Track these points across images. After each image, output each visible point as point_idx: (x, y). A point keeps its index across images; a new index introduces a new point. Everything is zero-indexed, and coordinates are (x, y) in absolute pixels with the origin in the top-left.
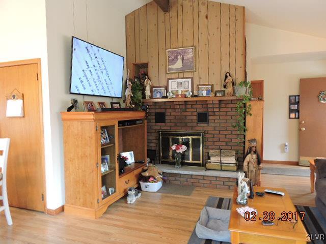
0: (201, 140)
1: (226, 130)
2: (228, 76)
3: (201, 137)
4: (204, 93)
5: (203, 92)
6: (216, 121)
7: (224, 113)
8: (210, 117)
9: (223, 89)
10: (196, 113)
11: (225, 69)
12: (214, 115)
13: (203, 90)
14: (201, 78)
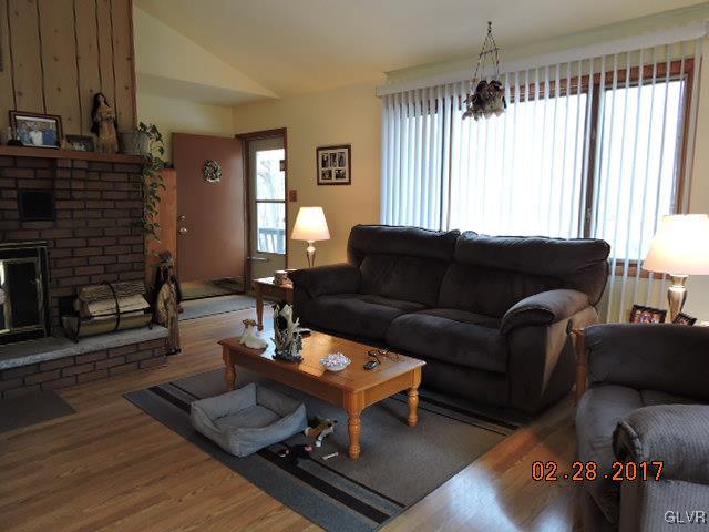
0: (39, 267)
1: (104, 235)
2: (102, 103)
3: (37, 260)
4: (37, 138)
5: (32, 134)
6: (77, 214)
7: (97, 195)
8: (60, 205)
9: (87, 134)
10: (14, 194)
11: (90, 85)
12: (72, 199)
13: (30, 130)
14: (20, 94)
